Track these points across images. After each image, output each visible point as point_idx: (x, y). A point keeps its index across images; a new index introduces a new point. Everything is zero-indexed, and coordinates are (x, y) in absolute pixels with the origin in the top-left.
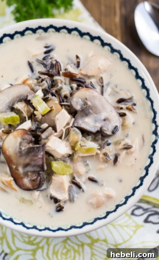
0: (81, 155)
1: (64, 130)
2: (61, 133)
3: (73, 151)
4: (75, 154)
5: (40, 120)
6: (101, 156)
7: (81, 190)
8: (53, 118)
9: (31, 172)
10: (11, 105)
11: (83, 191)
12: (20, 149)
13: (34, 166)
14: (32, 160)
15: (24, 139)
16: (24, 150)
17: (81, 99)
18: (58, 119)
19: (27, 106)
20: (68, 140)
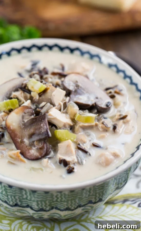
0: (81, 124)
1: (62, 104)
2: (59, 106)
3: (74, 123)
4: (75, 126)
5: (37, 101)
6: (100, 125)
7: (88, 153)
8: (49, 97)
9: (37, 141)
10: (8, 96)
11: (90, 155)
12: (23, 121)
13: (39, 134)
14: (36, 129)
15: (25, 113)
16: (28, 122)
17: (73, 82)
18: (54, 95)
19: (24, 93)
20: (66, 113)
